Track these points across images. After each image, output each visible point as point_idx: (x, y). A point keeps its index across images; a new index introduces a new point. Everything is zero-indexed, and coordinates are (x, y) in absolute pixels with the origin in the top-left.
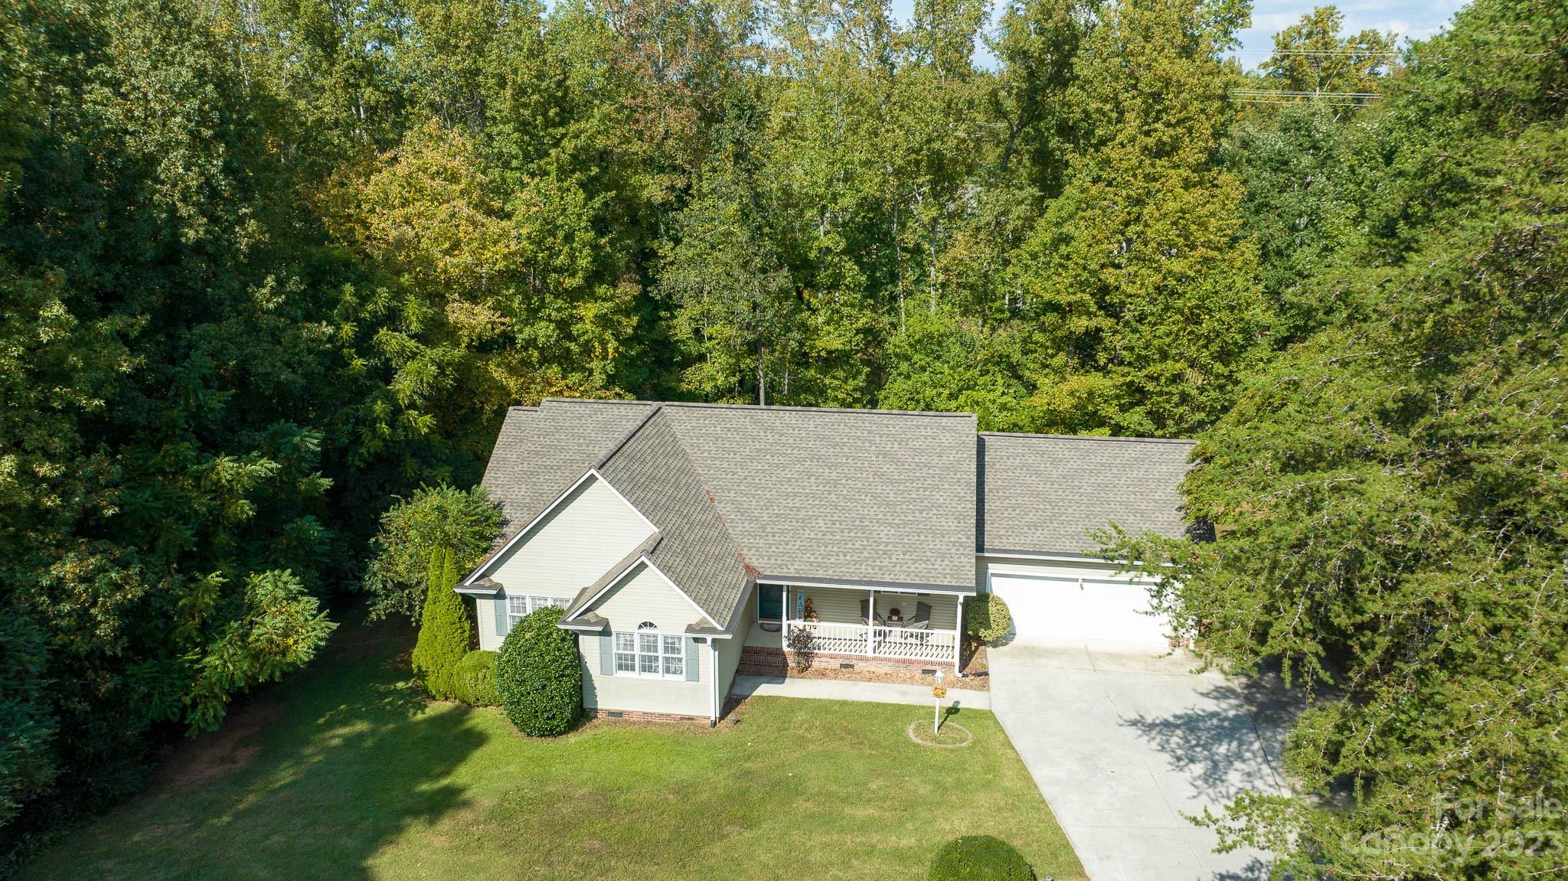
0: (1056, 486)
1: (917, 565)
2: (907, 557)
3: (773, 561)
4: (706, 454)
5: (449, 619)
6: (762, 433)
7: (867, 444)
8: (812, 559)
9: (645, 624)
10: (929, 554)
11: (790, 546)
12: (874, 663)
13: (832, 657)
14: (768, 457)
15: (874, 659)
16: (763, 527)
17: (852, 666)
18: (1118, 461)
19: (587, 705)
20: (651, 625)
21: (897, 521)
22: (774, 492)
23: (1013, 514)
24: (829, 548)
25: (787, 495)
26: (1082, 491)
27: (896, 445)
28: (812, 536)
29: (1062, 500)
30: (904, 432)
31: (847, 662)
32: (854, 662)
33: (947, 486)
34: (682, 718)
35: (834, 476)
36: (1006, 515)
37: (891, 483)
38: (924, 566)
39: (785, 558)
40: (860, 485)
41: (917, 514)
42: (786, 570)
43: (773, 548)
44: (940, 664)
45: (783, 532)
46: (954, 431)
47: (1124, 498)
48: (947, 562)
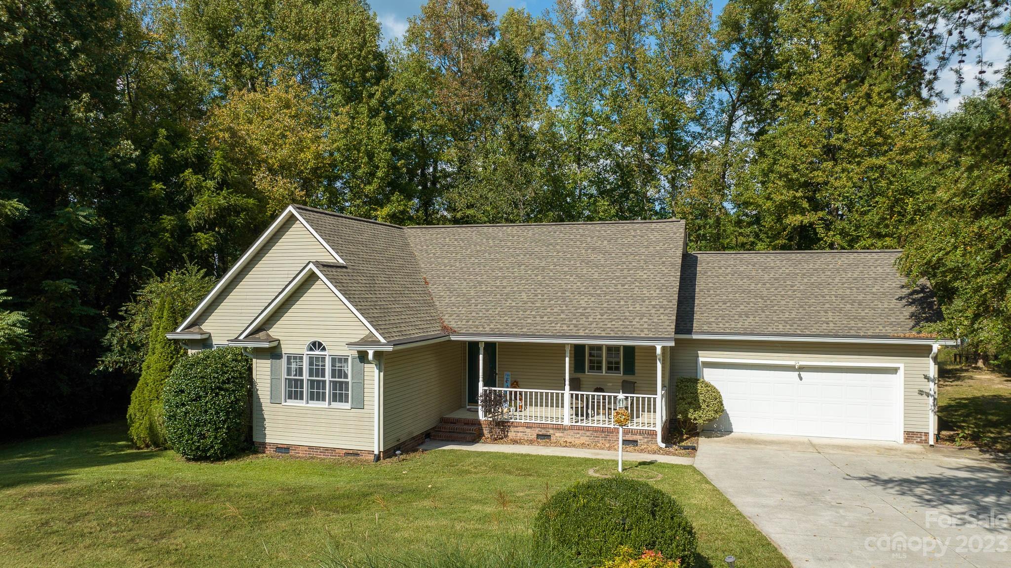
0: (768, 285)
1: (614, 323)
2: (605, 317)
3: (470, 323)
4: (432, 255)
5: (159, 366)
6: (485, 240)
7: (578, 243)
8: (509, 321)
9: (314, 344)
10: (627, 314)
11: (490, 312)
12: (571, 432)
13: (528, 426)
14: (486, 254)
15: (571, 428)
16: (468, 300)
17: (549, 437)
18: (831, 266)
19: (256, 439)
20: (320, 344)
21: (598, 292)
22: (485, 277)
23: (724, 307)
24: (528, 312)
25: (497, 278)
26: (794, 288)
27: (606, 242)
28: (514, 304)
29: (775, 295)
30: (613, 234)
31: (543, 432)
32: (551, 432)
33: (651, 267)
34: (347, 454)
35: (543, 264)
36: (716, 307)
37: (597, 267)
38: (621, 323)
39: (483, 321)
40: (567, 269)
41: (619, 286)
42: (481, 329)
43: (474, 314)
44: (641, 433)
45: (485, 303)
46: (662, 231)
47: (840, 292)
48: (645, 319)
